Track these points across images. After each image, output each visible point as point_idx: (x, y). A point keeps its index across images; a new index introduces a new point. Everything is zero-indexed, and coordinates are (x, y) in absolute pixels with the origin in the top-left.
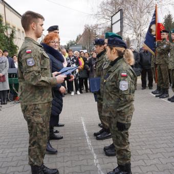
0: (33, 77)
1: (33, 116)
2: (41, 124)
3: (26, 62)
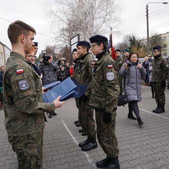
0: (27, 104)
1: (26, 148)
2: (36, 156)
3: (18, 85)
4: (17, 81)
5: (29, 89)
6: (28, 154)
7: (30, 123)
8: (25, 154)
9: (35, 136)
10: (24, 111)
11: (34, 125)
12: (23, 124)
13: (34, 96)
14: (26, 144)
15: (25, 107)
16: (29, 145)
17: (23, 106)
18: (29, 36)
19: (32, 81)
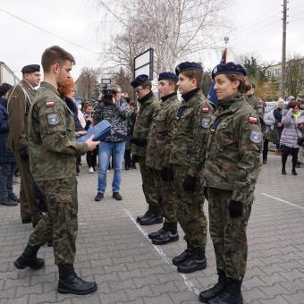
1: (58, 193)
2: (70, 203)
3: (47, 118)
5: (59, 124)
6: (61, 199)
8: (58, 200)
9: (67, 180)
11: (64, 169)
12: (50, 167)
13: (64, 134)
14: (58, 189)
15: (53, 144)
16: (61, 190)
19: (63, 116)
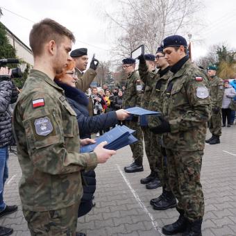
0: (49, 159)
1: (47, 231)
3: (34, 126)
4: (33, 120)
5: (53, 133)
7: (55, 191)
9: (63, 213)
10: (45, 171)
11: (62, 194)
13: (61, 146)
14: (48, 226)
15: (45, 165)
16: (53, 227)
17: (43, 162)
18: (62, 44)
19: (59, 119)
